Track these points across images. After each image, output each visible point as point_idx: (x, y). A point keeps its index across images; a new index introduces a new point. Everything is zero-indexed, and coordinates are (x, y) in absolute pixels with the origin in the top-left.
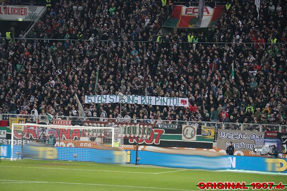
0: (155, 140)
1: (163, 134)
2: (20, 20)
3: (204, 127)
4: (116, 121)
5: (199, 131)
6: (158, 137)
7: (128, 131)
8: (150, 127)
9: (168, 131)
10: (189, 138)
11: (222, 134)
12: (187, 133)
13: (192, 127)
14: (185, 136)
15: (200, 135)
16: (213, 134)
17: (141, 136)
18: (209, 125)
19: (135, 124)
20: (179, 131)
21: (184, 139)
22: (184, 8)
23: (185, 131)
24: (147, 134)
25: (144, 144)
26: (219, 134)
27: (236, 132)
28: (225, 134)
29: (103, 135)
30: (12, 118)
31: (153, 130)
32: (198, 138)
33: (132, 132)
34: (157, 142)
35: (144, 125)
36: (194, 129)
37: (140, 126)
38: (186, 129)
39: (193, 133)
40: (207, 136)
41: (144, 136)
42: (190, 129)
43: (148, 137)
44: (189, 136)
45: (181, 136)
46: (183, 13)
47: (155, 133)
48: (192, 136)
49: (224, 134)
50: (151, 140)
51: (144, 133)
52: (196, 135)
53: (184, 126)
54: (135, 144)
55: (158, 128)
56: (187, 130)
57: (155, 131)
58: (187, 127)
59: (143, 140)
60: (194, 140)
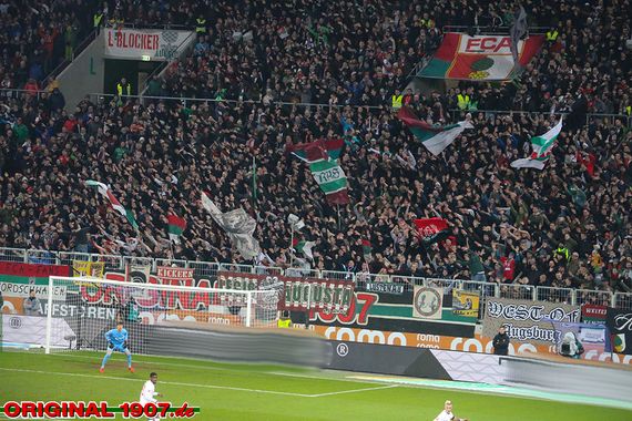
0: (357, 315)
1: (376, 303)
2: (146, 58)
3: (457, 292)
4: (282, 273)
5: (448, 300)
6: (364, 310)
7: (305, 295)
8: (349, 288)
9: (384, 298)
10: (427, 314)
11: (494, 306)
12: (423, 303)
13: (433, 291)
14: (418, 309)
15: (451, 309)
16: (475, 306)
17: (330, 306)
18: (467, 287)
19: (320, 281)
20: (408, 297)
21: (417, 316)
22: (465, 38)
23: (420, 299)
24: (343, 304)
25: (337, 324)
26: (488, 308)
27: (523, 305)
29: (255, 302)
30: (79, 262)
31: (356, 294)
32: (445, 315)
34: (362, 319)
35: (336, 284)
36: (438, 295)
37: (328, 285)
38: (422, 294)
39: (436, 303)
40: (463, 312)
41: (338, 307)
42: (430, 296)
43: (345, 309)
44: (428, 309)
45: (412, 309)
46: (462, 49)
47: (359, 302)
48: (434, 310)
49: (498, 307)
50: (350, 314)
51: (336, 301)
52: (441, 308)
53: (417, 289)
55: (365, 290)
56: (424, 297)
57: (360, 297)
58: (424, 290)
60: (437, 317)
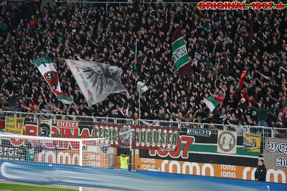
0: (182, 152)
1: (193, 143)
3: (246, 135)
5: (240, 140)
6: (186, 148)
7: (148, 138)
8: (176, 132)
9: (199, 139)
10: (227, 151)
11: (271, 144)
12: (224, 143)
13: (230, 134)
14: (221, 147)
15: (242, 146)
16: (259, 144)
17: (164, 145)
20: (214, 139)
21: (220, 152)
23: (222, 140)
24: (173, 144)
25: (169, 158)
26: (267, 146)
28: (274, 145)
29: (117, 143)
30: (9, 117)
31: (180, 137)
32: (239, 151)
33: (153, 140)
34: (184, 155)
35: (168, 130)
36: (233, 136)
37: (162, 131)
38: (223, 136)
39: (232, 142)
40: (250, 148)
41: (169, 146)
42: (228, 137)
43: (174, 148)
44: (227, 147)
45: (217, 146)
47: (183, 142)
48: (231, 147)
50: (177, 151)
51: (168, 142)
52: (236, 146)
53: (220, 132)
54: (157, 157)
55: (186, 134)
56: (224, 138)
57: (183, 139)
58: (224, 133)
59: (167, 152)
60: (233, 153)
